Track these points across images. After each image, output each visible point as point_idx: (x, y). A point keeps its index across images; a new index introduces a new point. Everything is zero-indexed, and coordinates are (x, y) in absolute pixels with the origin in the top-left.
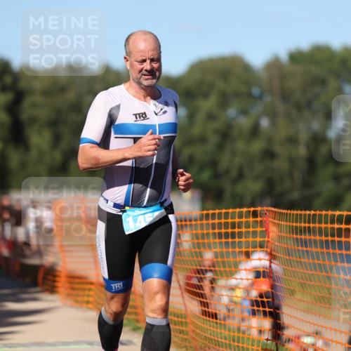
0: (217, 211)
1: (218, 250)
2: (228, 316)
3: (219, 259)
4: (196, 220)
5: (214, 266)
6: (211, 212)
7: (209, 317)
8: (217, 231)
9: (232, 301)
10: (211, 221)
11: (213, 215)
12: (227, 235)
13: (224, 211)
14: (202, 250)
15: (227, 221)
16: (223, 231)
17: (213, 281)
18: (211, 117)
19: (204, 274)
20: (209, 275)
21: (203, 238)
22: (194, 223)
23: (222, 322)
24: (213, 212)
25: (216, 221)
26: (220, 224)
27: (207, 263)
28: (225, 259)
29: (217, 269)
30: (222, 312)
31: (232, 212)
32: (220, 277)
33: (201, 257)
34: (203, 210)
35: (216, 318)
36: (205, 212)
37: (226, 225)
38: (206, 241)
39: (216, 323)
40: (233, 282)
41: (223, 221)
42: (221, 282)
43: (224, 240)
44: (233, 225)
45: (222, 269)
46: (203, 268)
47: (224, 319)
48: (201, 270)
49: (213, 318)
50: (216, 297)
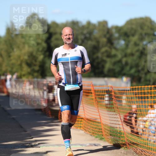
0: (137, 87)
1: (138, 104)
2: (143, 133)
3: (139, 108)
4: (128, 91)
5: (136, 112)
6: (134, 87)
7: (135, 134)
8: (137, 96)
9: (145, 127)
10: (134, 91)
11: (135, 88)
12: (142, 98)
13: (140, 87)
14: (131, 104)
15: (141, 91)
16: (140, 96)
17: (136, 118)
18: (136, 44)
19: (132, 115)
20: (135, 115)
21: (132, 99)
22: (128, 92)
23: (141, 136)
24: (135, 87)
25: (137, 91)
26: (138, 93)
27: (134, 110)
28: (141, 108)
29: (138, 112)
30: (140, 131)
31: (144, 87)
32: (139, 116)
33: (131, 107)
34: (131, 86)
35: (138, 134)
36: (132, 87)
37: (141, 93)
38: (133, 100)
39: (138, 136)
40: (145, 119)
41: (140, 91)
42: (140, 118)
43: (140, 100)
44: (144, 93)
45: (140, 113)
46: (132, 112)
47: (141, 135)
48: (131, 113)
49: (137, 134)
50: (138, 125)
